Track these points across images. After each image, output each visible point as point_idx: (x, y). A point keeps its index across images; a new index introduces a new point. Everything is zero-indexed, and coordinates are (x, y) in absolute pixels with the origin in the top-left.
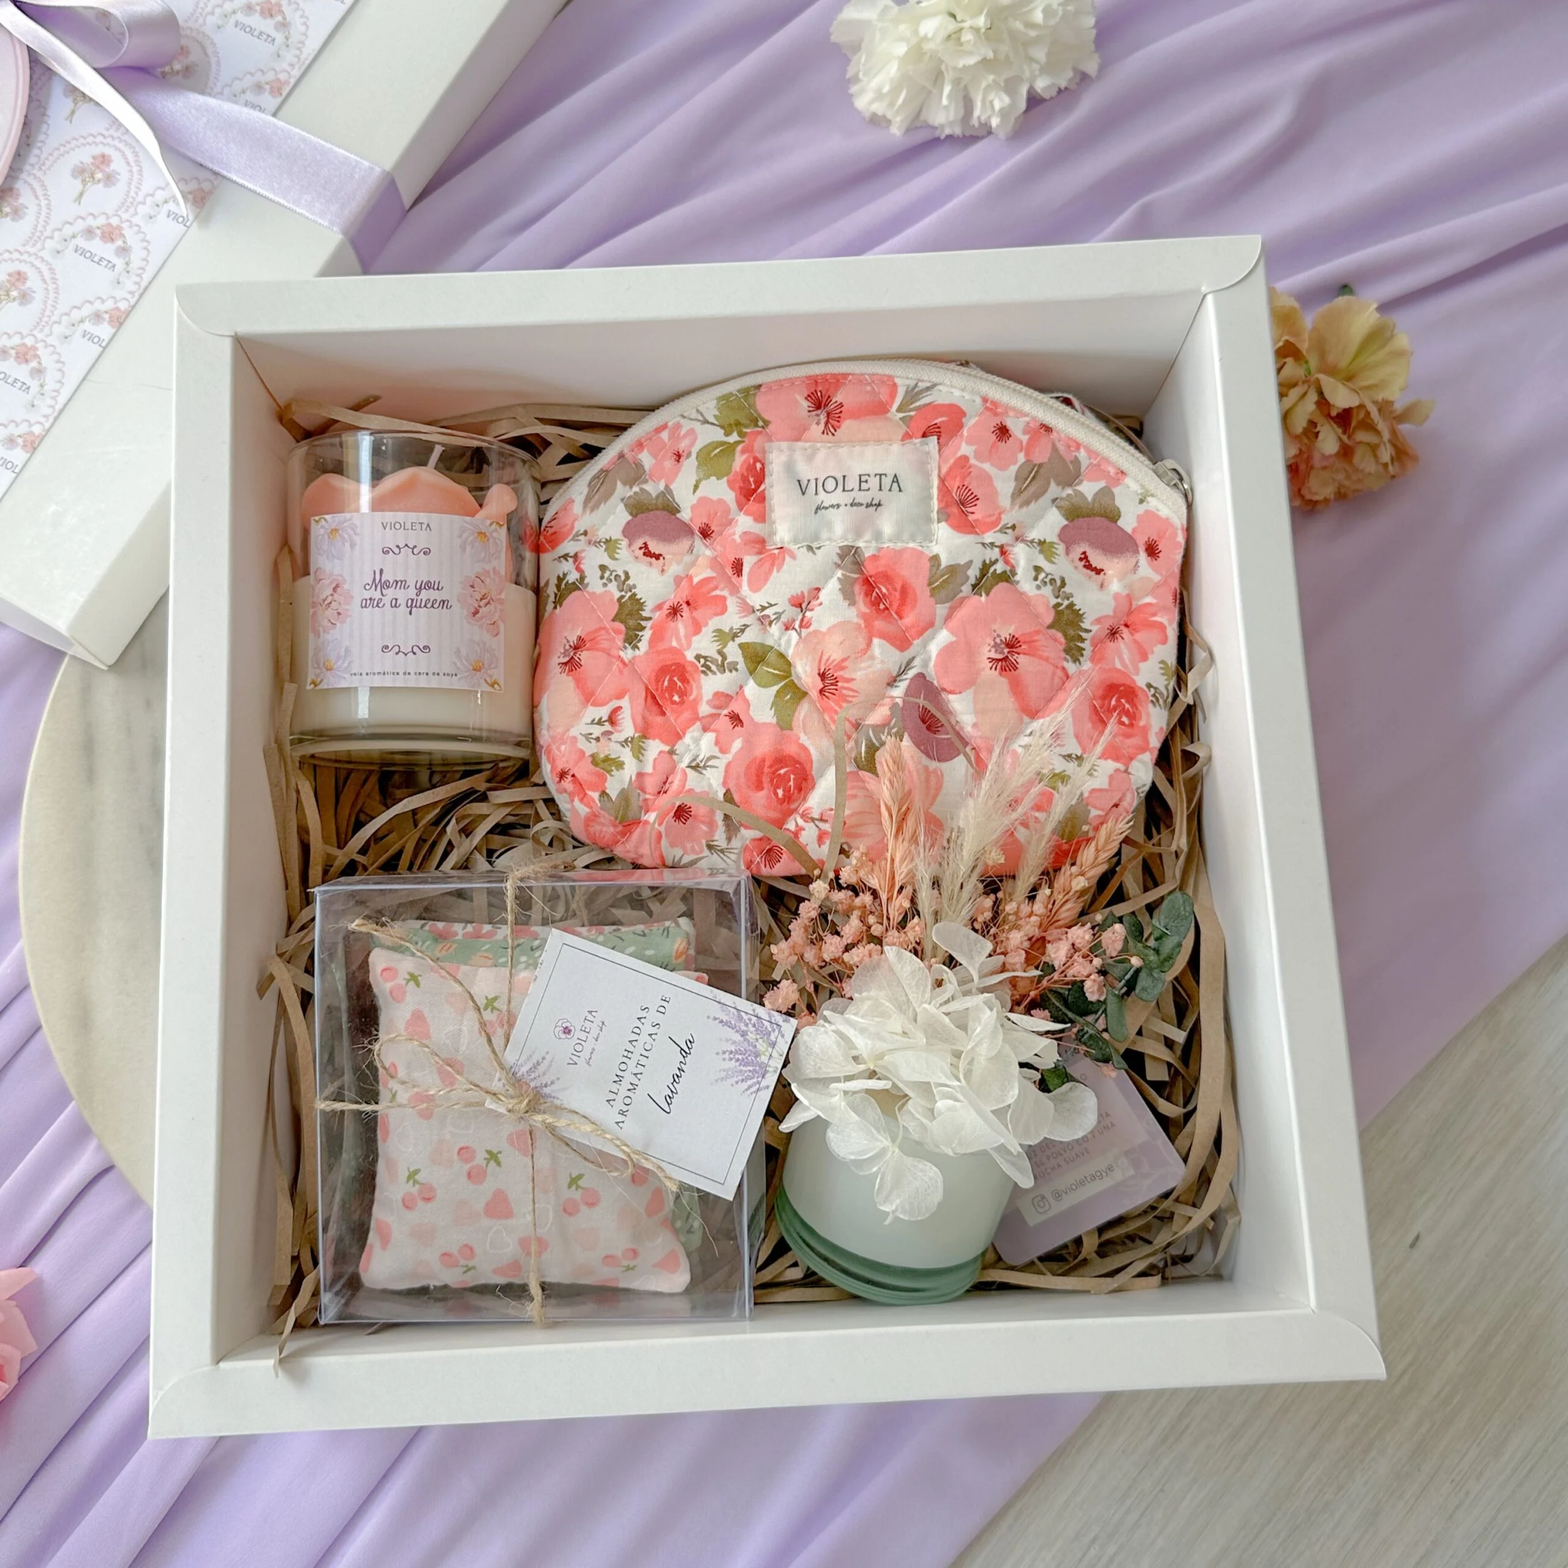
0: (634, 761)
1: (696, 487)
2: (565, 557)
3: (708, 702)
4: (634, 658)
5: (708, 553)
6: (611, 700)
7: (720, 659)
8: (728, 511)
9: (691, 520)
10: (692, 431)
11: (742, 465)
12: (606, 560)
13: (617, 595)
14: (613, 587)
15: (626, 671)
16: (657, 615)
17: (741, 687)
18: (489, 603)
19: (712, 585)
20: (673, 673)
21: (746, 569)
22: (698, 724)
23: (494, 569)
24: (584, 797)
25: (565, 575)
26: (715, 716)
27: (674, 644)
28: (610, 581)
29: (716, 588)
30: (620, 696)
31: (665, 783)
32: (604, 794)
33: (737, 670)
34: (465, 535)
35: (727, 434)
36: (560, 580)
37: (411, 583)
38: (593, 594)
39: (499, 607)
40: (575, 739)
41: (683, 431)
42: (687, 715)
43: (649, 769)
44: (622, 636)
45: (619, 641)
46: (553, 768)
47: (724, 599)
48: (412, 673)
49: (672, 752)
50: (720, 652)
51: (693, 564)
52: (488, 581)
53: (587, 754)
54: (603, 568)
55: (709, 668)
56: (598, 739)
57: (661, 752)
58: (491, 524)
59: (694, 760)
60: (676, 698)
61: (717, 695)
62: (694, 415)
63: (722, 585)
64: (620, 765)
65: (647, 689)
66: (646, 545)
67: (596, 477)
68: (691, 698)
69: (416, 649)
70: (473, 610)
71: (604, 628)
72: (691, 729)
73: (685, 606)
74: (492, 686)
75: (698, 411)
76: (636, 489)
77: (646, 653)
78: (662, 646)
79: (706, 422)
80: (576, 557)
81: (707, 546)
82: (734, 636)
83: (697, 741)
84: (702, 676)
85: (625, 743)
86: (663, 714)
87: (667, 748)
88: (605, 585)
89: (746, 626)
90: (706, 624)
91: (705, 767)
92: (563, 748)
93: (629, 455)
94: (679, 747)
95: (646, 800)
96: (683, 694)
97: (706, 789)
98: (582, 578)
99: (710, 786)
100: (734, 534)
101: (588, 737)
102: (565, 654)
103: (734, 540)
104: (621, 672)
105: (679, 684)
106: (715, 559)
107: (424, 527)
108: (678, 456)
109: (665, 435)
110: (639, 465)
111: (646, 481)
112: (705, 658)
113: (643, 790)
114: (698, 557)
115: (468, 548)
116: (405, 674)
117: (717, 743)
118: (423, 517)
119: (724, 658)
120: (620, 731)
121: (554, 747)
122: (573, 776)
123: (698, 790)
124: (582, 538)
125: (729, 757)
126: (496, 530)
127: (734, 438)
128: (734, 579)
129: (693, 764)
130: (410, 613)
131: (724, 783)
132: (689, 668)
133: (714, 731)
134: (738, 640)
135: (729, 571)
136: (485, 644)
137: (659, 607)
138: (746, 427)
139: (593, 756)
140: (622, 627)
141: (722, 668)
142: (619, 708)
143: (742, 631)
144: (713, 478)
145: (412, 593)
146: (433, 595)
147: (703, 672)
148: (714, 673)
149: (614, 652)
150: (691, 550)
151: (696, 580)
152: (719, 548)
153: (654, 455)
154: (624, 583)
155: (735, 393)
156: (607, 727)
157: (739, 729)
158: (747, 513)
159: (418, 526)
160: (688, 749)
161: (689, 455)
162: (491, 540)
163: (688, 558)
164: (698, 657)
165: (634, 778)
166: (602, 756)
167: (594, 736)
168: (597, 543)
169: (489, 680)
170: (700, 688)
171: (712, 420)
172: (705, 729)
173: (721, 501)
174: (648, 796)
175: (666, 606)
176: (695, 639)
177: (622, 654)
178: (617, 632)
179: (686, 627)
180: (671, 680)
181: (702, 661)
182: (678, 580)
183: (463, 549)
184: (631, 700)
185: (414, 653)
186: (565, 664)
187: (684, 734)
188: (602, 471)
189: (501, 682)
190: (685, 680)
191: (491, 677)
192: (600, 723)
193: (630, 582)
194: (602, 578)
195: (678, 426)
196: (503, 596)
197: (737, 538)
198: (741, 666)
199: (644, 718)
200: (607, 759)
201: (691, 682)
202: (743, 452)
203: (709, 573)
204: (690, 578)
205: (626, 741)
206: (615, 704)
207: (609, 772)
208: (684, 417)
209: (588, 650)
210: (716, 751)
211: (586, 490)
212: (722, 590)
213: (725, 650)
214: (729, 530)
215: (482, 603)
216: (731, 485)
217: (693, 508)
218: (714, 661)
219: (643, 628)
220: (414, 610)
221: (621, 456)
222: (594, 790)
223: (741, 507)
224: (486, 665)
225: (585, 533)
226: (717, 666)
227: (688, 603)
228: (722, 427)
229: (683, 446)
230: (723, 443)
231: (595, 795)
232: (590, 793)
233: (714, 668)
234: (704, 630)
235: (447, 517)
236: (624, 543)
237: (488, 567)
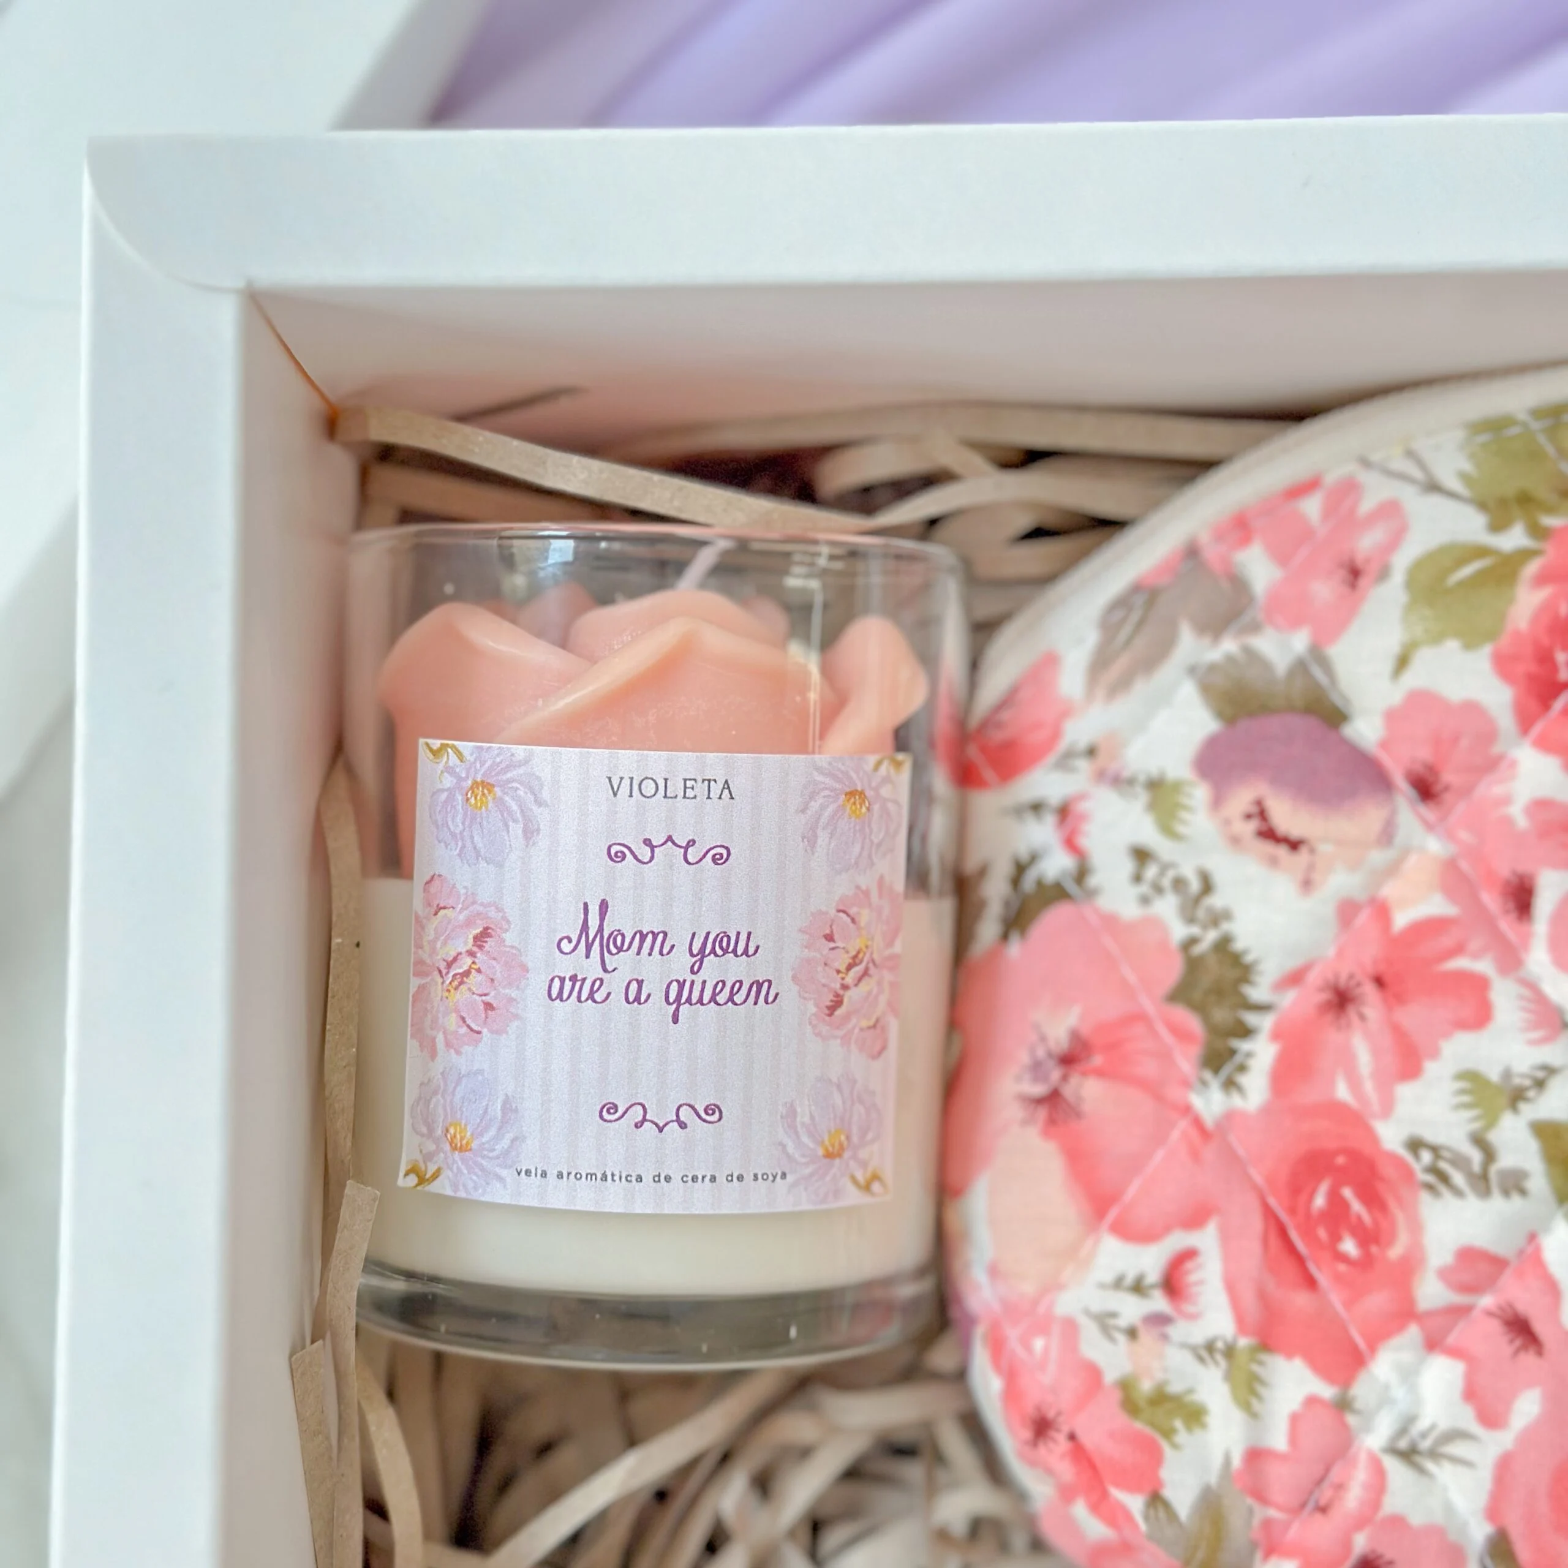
0: (1237, 1415)
1: (1402, 662)
2: (1037, 807)
3: (1444, 1274)
4: (1230, 1117)
5: (1435, 846)
6: (1167, 1229)
7: (1476, 1157)
8: (1488, 734)
9: (1384, 745)
10: (1391, 510)
11: (1535, 619)
12: (1148, 833)
13: (1179, 931)
14: (1167, 908)
15: (1209, 1153)
16: (1288, 999)
17: (1532, 1237)
18: (866, 973)
19: (1447, 941)
20: (1341, 1177)
21: (1545, 904)
22: (1413, 1333)
23: (881, 881)
24: (1101, 1505)
25: (1034, 858)
26: (1459, 1312)
27: (1342, 1092)
28: (1158, 889)
29: (1458, 950)
30: (1195, 1220)
31: (1320, 1481)
32: (1156, 1499)
33: (1523, 1192)
34: (815, 806)
35: (1498, 526)
36: (1020, 869)
37: (679, 938)
38: (1111, 922)
39: (888, 976)
40: (1070, 1327)
41: (1367, 505)
42: (1377, 1301)
43: (1278, 1440)
44: (1195, 1051)
45: (1186, 1061)
46: (1012, 1393)
47: (1479, 985)
48: (676, 1178)
49: (1343, 1405)
50: (1479, 1141)
51: (1393, 870)
52: (865, 916)
53: (1110, 1376)
54: (1141, 855)
55: (1444, 1178)
56: (1132, 1333)
57: (1312, 1401)
58: (879, 764)
59: (1403, 1431)
60: (1349, 1246)
61: (1468, 1256)
62: (1400, 464)
63: (1474, 945)
64: (1195, 1416)
65: (1268, 1213)
66: (1262, 814)
67: (1122, 603)
68: (1395, 1252)
69: (685, 1114)
70: (828, 999)
71: (1139, 1017)
72: (1396, 1341)
73: (1369, 991)
74: (867, 1188)
75: (1410, 454)
76: (1229, 645)
77: (1266, 1110)
78: (1309, 1095)
79: (1433, 487)
80: (1064, 812)
81: (1429, 827)
82: (1516, 1097)
83: (1409, 1375)
84: (1425, 1197)
85: (1208, 1350)
86: (1311, 1283)
87: (1327, 1391)
88: (1145, 900)
89: (1550, 1071)
90: (1435, 1054)
91: (1434, 1454)
92: (1039, 1344)
93: (1211, 552)
94: (1362, 1390)
95: (1267, 1524)
96: (1368, 1238)
97: (1438, 1518)
98: (1082, 874)
99: (1449, 1508)
100: (1507, 800)
101: (1104, 1321)
102: (1036, 1069)
103: (1508, 821)
104: (1195, 1155)
105: (1357, 1207)
106: (1450, 866)
107: (716, 789)
108: (1354, 573)
109: (1312, 507)
110: (1239, 585)
111: (1255, 628)
112: (1435, 1150)
113: (1260, 1495)
114: (1406, 852)
115: (823, 838)
116: (657, 1179)
117: (1471, 1394)
118: (715, 764)
119: (1489, 1154)
120: (1193, 1317)
121: (1013, 1334)
122: (1072, 1437)
123: (1416, 1519)
124: (1083, 765)
125: (1501, 1441)
126: (887, 780)
127: (1515, 538)
128: (1507, 925)
129: (1403, 1444)
130: (675, 1020)
131: (1493, 1512)
132: (1388, 1171)
133: (1455, 1353)
134: (1531, 1111)
135: (1492, 901)
136: (854, 1082)
137: (1294, 979)
138: (1551, 510)
139: (1126, 1386)
140: (1193, 1023)
141: (1482, 1183)
142: (1188, 1255)
143: (1540, 1084)
144: (1452, 645)
145: (680, 964)
146: (734, 968)
147: (1430, 1187)
148: (1458, 1193)
149: (1174, 1093)
150: (1387, 835)
151: (1401, 920)
152: (1464, 835)
153: (1281, 556)
154: (1197, 900)
155: (1522, 416)
156: (1159, 1303)
157: (1529, 1359)
158: (1544, 744)
159: (701, 789)
160: (1385, 1400)
161: (1384, 573)
162: (876, 808)
163: (1378, 857)
164: (1415, 1145)
165: (1237, 1462)
166: (1146, 1386)
167: (1123, 1322)
168: (1120, 782)
169: (860, 1176)
170: (1416, 1227)
171: (1453, 483)
172: (1433, 1344)
173: (1472, 709)
174: (1273, 1513)
175: (1314, 978)
176: (1405, 1092)
177: (1197, 1101)
178: (1181, 1034)
179: (1376, 1053)
180: (1334, 1197)
181: (1426, 1157)
182: (1347, 911)
183: (811, 840)
184: (1226, 1238)
185: (683, 1125)
186: (1039, 1101)
187: (1373, 1348)
188: (1137, 588)
189: (888, 1174)
190: (1372, 1198)
191: (864, 1164)
192: (1138, 1288)
193: (1216, 901)
194: (1137, 878)
195: (1349, 488)
196: (897, 948)
197: (1517, 812)
198: (1539, 1182)
199: (1263, 1296)
200: (1161, 1398)
201: (1392, 1204)
202: (1542, 579)
203: (1437, 906)
204: (1382, 911)
205: (1210, 1347)
206: (1177, 1241)
207: (1168, 1433)
208: (1365, 463)
209: (1100, 1073)
210: (1466, 1418)
211: (1092, 638)
212: (1476, 956)
213: (1494, 1137)
214: (1490, 788)
215: (850, 979)
216: (1503, 665)
217: (1392, 717)
218: (1459, 1162)
219: (1245, 1032)
220: (684, 1009)
221: (1192, 552)
222: (1132, 1487)
223: (1525, 723)
224: (855, 1139)
225: (1091, 752)
226: (1470, 1176)
227: (1379, 981)
228: (1482, 505)
229: (1367, 543)
230: (1481, 552)
231: (1135, 1503)
232: (1119, 1495)
233: (1458, 1178)
234: (1431, 1068)
235: (771, 760)
236: (1200, 794)
237: (866, 881)
